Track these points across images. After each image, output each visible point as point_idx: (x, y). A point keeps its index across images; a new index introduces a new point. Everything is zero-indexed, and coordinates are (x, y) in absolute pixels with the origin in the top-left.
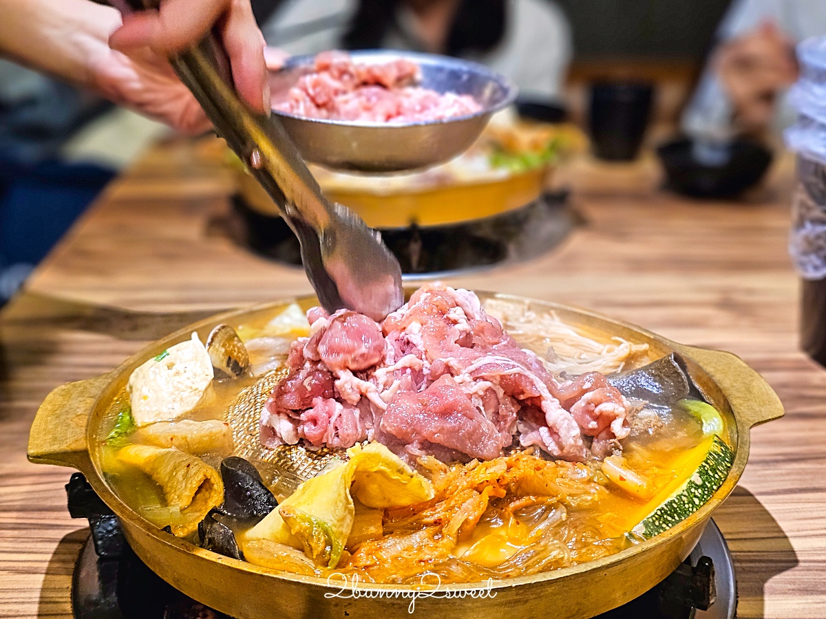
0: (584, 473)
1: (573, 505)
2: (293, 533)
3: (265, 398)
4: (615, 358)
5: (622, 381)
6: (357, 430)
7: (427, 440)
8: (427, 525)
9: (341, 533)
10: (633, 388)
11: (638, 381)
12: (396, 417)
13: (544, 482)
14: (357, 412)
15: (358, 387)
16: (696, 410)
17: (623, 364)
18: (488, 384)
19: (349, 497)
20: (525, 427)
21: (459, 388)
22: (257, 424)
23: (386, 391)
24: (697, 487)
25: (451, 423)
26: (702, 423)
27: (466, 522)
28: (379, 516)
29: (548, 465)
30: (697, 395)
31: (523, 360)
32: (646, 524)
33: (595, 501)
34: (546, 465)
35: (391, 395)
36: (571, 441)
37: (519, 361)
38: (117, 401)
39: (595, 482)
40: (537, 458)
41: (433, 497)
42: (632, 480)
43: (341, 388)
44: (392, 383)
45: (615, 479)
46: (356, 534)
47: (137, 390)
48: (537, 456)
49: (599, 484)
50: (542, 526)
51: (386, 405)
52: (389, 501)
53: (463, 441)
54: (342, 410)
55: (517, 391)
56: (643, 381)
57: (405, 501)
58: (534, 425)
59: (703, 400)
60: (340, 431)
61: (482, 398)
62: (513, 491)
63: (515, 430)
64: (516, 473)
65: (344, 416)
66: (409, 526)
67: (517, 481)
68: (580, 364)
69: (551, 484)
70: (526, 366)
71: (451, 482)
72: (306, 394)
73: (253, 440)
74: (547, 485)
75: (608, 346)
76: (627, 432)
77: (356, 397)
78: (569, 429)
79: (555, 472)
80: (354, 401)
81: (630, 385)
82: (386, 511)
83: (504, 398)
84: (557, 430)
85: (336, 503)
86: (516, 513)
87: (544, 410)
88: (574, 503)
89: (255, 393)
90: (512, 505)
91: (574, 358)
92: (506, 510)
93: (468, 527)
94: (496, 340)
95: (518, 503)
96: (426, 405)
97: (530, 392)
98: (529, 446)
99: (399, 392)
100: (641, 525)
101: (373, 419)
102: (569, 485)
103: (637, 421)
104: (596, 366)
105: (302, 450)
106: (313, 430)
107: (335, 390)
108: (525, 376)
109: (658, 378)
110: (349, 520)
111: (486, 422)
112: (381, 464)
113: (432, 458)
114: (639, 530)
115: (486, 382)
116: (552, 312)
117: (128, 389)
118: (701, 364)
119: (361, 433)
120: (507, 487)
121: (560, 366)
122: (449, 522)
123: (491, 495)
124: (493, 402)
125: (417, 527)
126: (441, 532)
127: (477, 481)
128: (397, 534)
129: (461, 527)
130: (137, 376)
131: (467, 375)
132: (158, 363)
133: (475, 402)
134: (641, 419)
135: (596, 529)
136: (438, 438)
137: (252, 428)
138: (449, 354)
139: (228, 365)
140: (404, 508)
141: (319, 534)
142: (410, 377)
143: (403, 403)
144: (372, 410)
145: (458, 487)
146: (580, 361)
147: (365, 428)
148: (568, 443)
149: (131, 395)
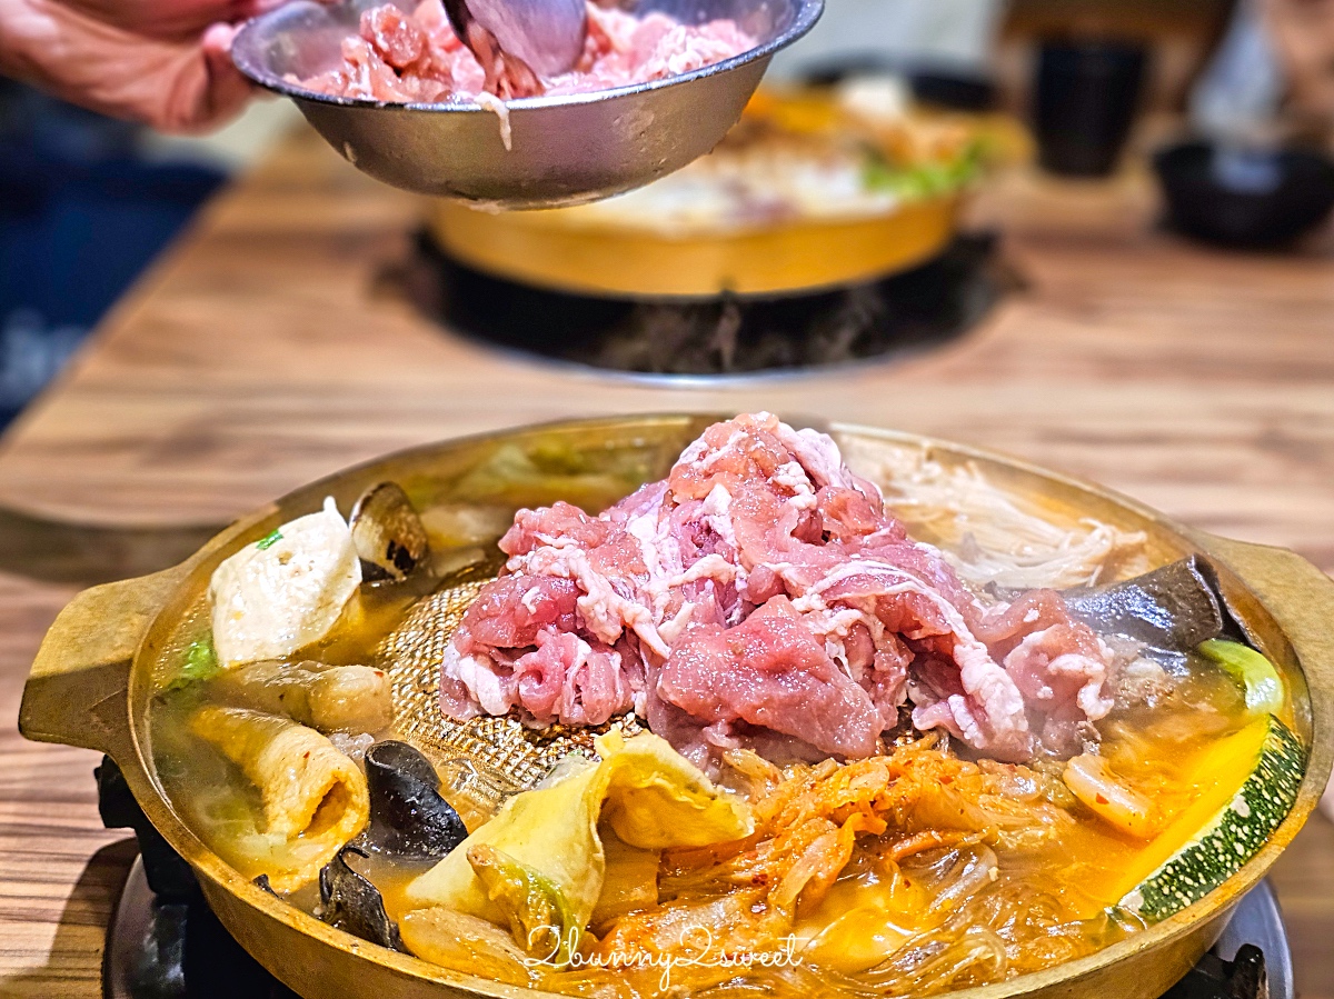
0: (1030, 786)
1: (1010, 846)
2: (492, 897)
3: (453, 621)
4: (1086, 558)
5: (1099, 602)
6: (615, 692)
7: (741, 718)
8: (739, 885)
9: (581, 902)
10: (1118, 617)
11: (1128, 604)
12: (685, 676)
13: (957, 806)
14: (616, 659)
15: (620, 612)
16: (1234, 662)
17: (1099, 569)
18: (855, 614)
19: (596, 838)
20: (922, 692)
21: (802, 624)
22: (435, 672)
23: (668, 623)
24: (1241, 821)
25: (786, 689)
26: (1245, 687)
27: (812, 882)
28: (652, 866)
29: (965, 769)
30: (1233, 632)
31: (918, 568)
32: (1146, 892)
33: (1051, 841)
34: (960, 768)
35: (678, 629)
36: (1008, 723)
37: (911, 570)
38: (190, 617)
39: (1050, 802)
40: (944, 756)
41: (752, 831)
42: (1121, 803)
43: (589, 612)
44: (679, 606)
45: (1089, 799)
46: (608, 902)
47: (225, 601)
48: (944, 752)
49: (1056, 806)
50: (952, 892)
51: (669, 649)
52: (670, 838)
53: (807, 721)
54: (588, 656)
55: (908, 624)
56: (1136, 606)
57: (699, 838)
58: (939, 691)
59: (1247, 644)
60: (584, 694)
61: (844, 640)
62: (899, 822)
63: (903, 697)
64: (906, 789)
65: (593, 667)
66: (707, 885)
67: (909, 805)
68: (1020, 565)
69: (970, 809)
70: (924, 578)
71: (786, 802)
72: (527, 618)
73: (429, 703)
74: (962, 811)
75: (1071, 535)
76: (1107, 707)
77: (614, 631)
78: (1004, 701)
79: (978, 784)
80: (609, 637)
81: (1113, 611)
82: (665, 855)
83: (884, 639)
84: (982, 701)
85: (571, 846)
86: (904, 862)
87: (959, 661)
88: (1011, 842)
89: (436, 609)
90: (898, 848)
91: (1008, 553)
92: (886, 858)
93: (815, 892)
94: (869, 526)
95: (908, 844)
96: (741, 654)
97: (931, 625)
98: (929, 730)
99: (692, 625)
100: (1136, 893)
101: (644, 673)
102: (1002, 808)
103: (1126, 683)
104: (1051, 571)
105: (517, 727)
106: (536, 691)
107: (578, 614)
108: (922, 596)
109: (1164, 599)
110: (594, 880)
111: (850, 688)
112: (656, 773)
113: (751, 753)
114: (1133, 902)
115: (850, 611)
116: (972, 464)
117: (209, 598)
118: (1241, 574)
119: (621, 699)
120: (890, 817)
121: (987, 571)
122: (780, 880)
123: (858, 830)
124: (864, 647)
125: (721, 888)
126: (765, 899)
127: (834, 804)
128: (683, 902)
129: (803, 891)
130: (224, 576)
131: (816, 596)
132: (263, 552)
133: (831, 648)
134: (1132, 677)
135: (1054, 899)
136: (763, 716)
137: (426, 680)
138: (782, 555)
139: (389, 557)
140: (697, 849)
141: (539, 902)
142: (712, 597)
143: (700, 649)
144: (643, 656)
145: (797, 813)
146: (1021, 560)
147: (629, 690)
148: (1002, 727)
149: (213, 608)
